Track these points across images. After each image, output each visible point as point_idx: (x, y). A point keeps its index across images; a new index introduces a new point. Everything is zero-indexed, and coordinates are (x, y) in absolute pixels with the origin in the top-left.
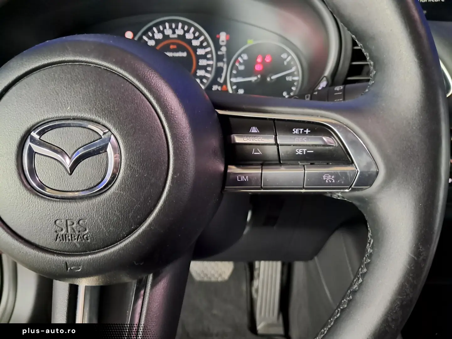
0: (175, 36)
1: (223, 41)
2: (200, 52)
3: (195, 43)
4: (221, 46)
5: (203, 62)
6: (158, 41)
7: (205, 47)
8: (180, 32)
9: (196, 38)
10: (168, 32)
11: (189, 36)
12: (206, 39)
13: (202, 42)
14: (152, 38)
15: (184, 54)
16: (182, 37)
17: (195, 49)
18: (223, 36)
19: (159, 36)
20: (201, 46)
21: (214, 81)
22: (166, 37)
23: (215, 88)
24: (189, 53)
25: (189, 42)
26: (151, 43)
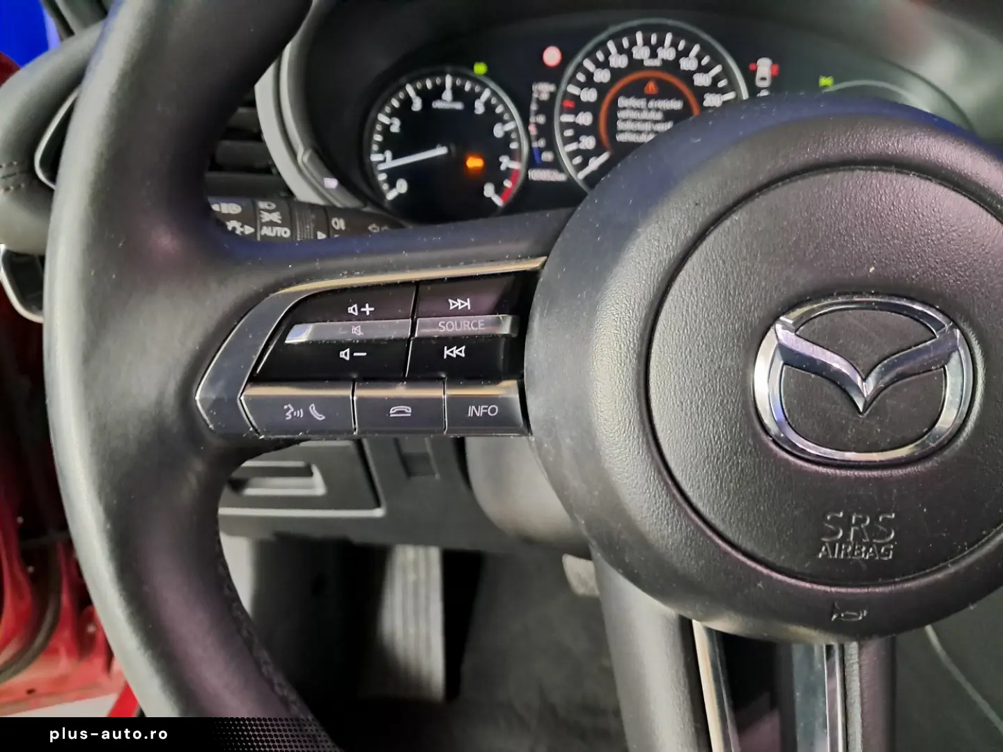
0: (657, 63)
1: (763, 79)
2: (712, 101)
3: (702, 80)
4: (760, 89)
6: (617, 74)
7: (723, 91)
8: (667, 53)
9: (704, 69)
10: (641, 53)
11: (688, 64)
12: (726, 72)
13: (716, 80)
14: (604, 65)
15: (677, 105)
16: (671, 66)
17: (700, 92)
18: (764, 68)
19: (619, 61)
20: (713, 88)
22: (635, 65)
24: (686, 105)
25: (688, 76)
26: (602, 76)
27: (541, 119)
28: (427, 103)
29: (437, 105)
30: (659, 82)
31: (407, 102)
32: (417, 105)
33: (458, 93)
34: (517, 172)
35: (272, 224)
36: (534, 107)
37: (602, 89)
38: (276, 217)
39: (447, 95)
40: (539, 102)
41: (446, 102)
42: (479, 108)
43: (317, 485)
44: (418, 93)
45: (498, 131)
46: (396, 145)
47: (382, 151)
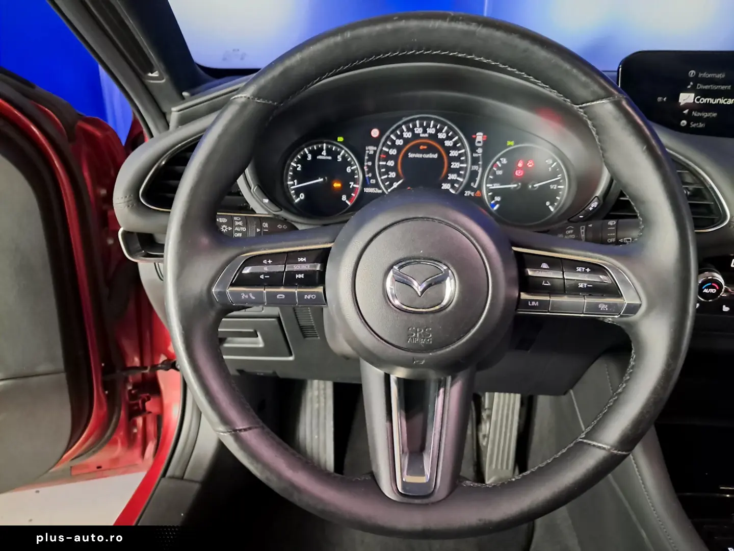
0: (426, 135)
1: (479, 142)
2: (453, 153)
3: (448, 143)
4: (477, 148)
5: (455, 165)
6: (406, 141)
7: (459, 149)
8: (431, 131)
9: (449, 138)
10: (419, 130)
11: (441, 136)
12: (460, 140)
13: (455, 143)
14: (400, 137)
15: (436, 156)
16: (434, 137)
17: (448, 150)
18: (480, 137)
19: (407, 135)
20: (454, 147)
21: (468, 187)
22: (416, 136)
23: (467, 193)
24: (440, 155)
25: (442, 142)
26: (399, 142)
27: (370, 164)
28: (314, 157)
29: (319, 157)
30: (430, 146)
31: (305, 156)
32: (310, 157)
33: (329, 152)
34: (357, 188)
35: (239, 226)
36: (366, 158)
37: (399, 149)
38: (240, 223)
39: (324, 153)
40: (369, 155)
41: (324, 156)
42: (339, 158)
43: (259, 342)
44: (310, 152)
45: (349, 170)
46: (297, 176)
47: (292, 180)
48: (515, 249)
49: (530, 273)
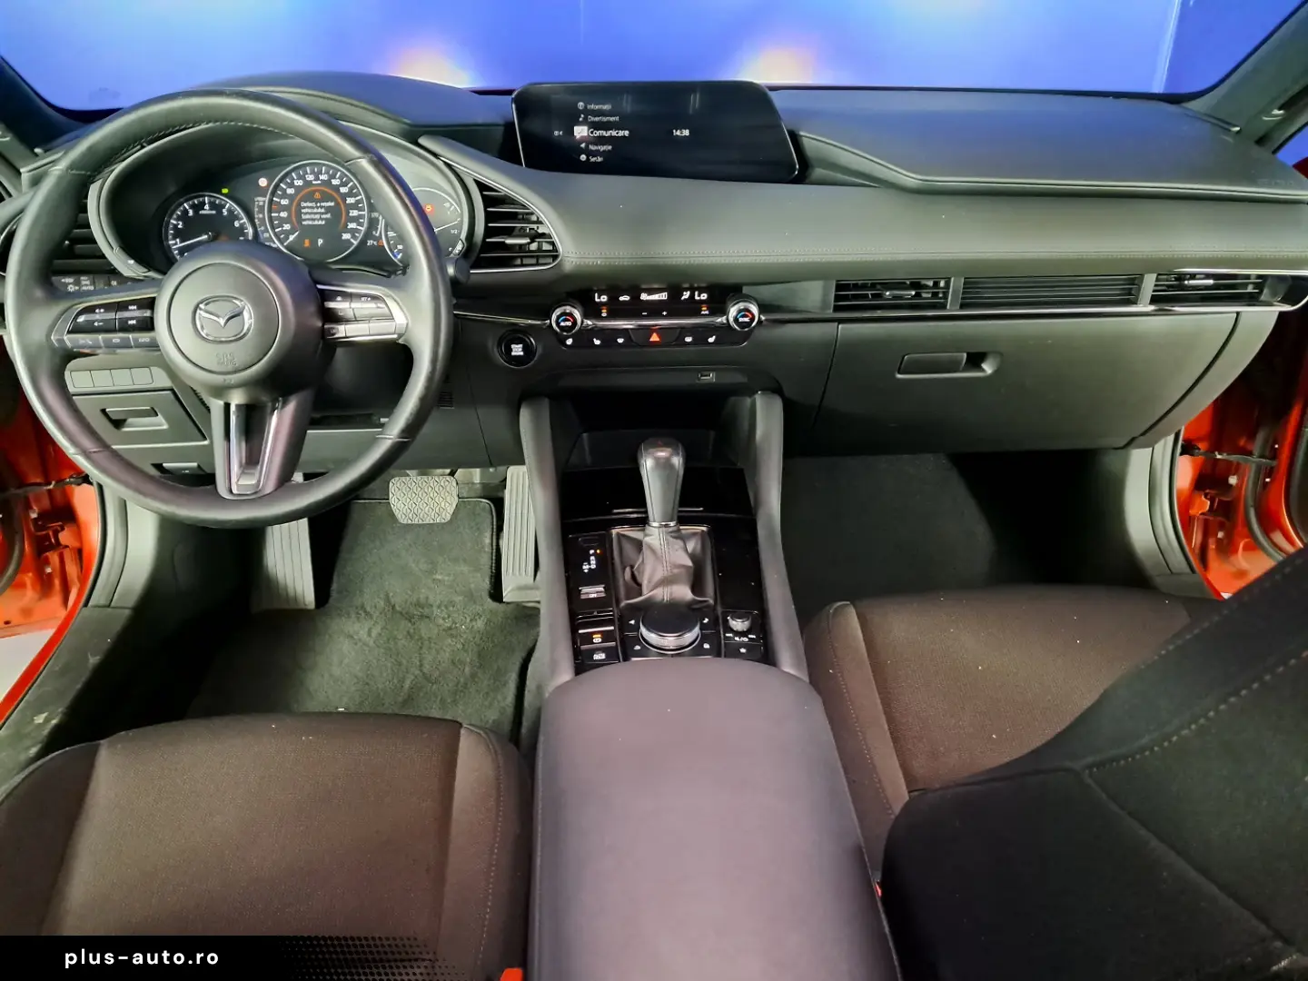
0: (319, 182)
2: (350, 200)
3: (344, 190)
5: (354, 213)
6: (298, 189)
7: (355, 196)
8: (324, 177)
9: (344, 184)
10: (310, 177)
11: (335, 182)
12: (355, 186)
13: (350, 190)
14: (291, 185)
15: (332, 204)
16: (327, 183)
17: (344, 197)
19: (299, 183)
20: (350, 194)
21: (368, 235)
22: (308, 183)
23: (370, 242)
24: (337, 204)
25: (336, 188)
26: (290, 191)
27: (261, 216)
28: (196, 212)
29: (202, 212)
30: (323, 193)
31: (186, 212)
32: (191, 213)
33: (213, 206)
35: (87, 285)
36: (256, 209)
37: (291, 197)
38: (88, 282)
39: (207, 207)
40: (259, 206)
41: (207, 210)
42: (225, 212)
43: (160, 423)
44: (191, 207)
45: (237, 224)
46: (179, 234)
47: (174, 238)
48: (319, 287)
49: (331, 305)
